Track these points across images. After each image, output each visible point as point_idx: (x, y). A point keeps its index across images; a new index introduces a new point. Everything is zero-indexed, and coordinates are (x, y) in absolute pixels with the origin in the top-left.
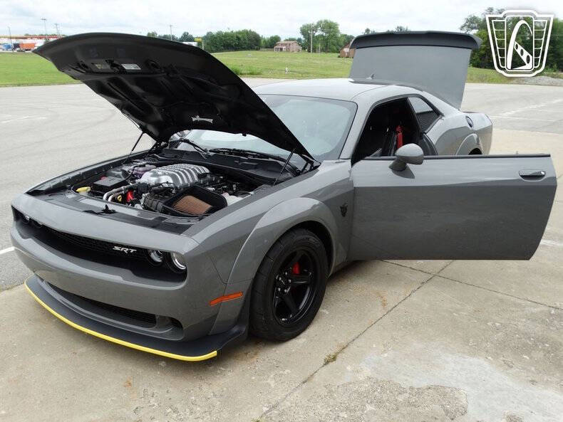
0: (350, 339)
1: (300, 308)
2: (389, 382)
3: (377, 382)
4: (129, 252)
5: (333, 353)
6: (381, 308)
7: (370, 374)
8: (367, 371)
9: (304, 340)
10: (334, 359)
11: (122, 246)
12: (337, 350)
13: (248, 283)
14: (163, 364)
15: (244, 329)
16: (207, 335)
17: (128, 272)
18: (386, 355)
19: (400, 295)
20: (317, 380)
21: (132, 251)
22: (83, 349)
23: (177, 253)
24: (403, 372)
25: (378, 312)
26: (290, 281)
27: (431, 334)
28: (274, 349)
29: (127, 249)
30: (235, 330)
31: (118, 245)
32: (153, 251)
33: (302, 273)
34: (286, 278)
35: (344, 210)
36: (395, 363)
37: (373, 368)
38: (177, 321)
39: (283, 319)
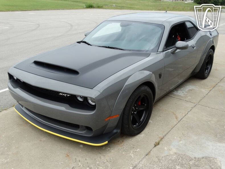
0: (164, 134)
1: (141, 120)
2: (185, 155)
3: (179, 155)
4: (67, 96)
5: (157, 141)
6: (175, 120)
7: (175, 151)
8: (174, 150)
9: (143, 135)
10: (158, 144)
11: (63, 93)
12: (159, 139)
13: (121, 111)
14: (81, 146)
15: (119, 131)
16: (102, 134)
17: (68, 106)
18: (181, 142)
19: (183, 113)
20: (152, 154)
21: (68, 95)
22: (44, 139)
23: (90, 98)
24: (190, 151)
25: (175, 122)
26: (137, 108)
27: (200, 132)
28: (131, 139)
29: (66, 95)
30: (115, 131)
31: (61, 93)
32: (78, 96)
33: (142, 104)
34: (135, 107)
35: (160, 76)
36: (186, 146)
37: (177, 148)
38: (90, 127)
39: (135, 126)
